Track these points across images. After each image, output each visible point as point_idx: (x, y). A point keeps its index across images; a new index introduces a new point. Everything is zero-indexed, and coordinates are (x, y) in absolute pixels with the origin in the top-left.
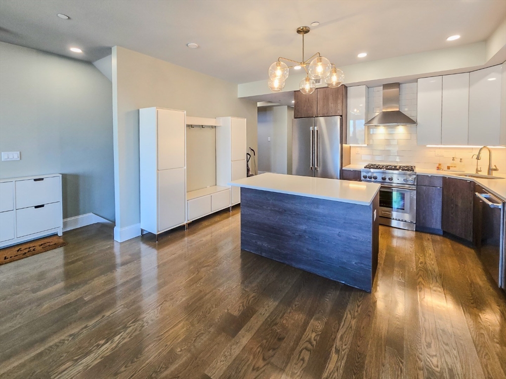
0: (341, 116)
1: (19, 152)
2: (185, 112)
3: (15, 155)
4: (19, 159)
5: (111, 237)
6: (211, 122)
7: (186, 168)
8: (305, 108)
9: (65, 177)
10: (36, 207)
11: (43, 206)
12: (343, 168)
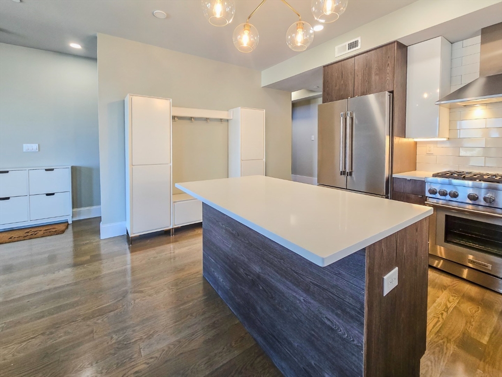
0: (392, 92)
1: (37, 145)
2: (171, 100)
3: (35, 147)
4: (38, 150)
5: (97, 232)
6: (223, 115)
7: (171, 164)
8: (337, 88)
9: (74, 170)
10: (48, 195)
11: (53, 194)
12: (394, 176)
